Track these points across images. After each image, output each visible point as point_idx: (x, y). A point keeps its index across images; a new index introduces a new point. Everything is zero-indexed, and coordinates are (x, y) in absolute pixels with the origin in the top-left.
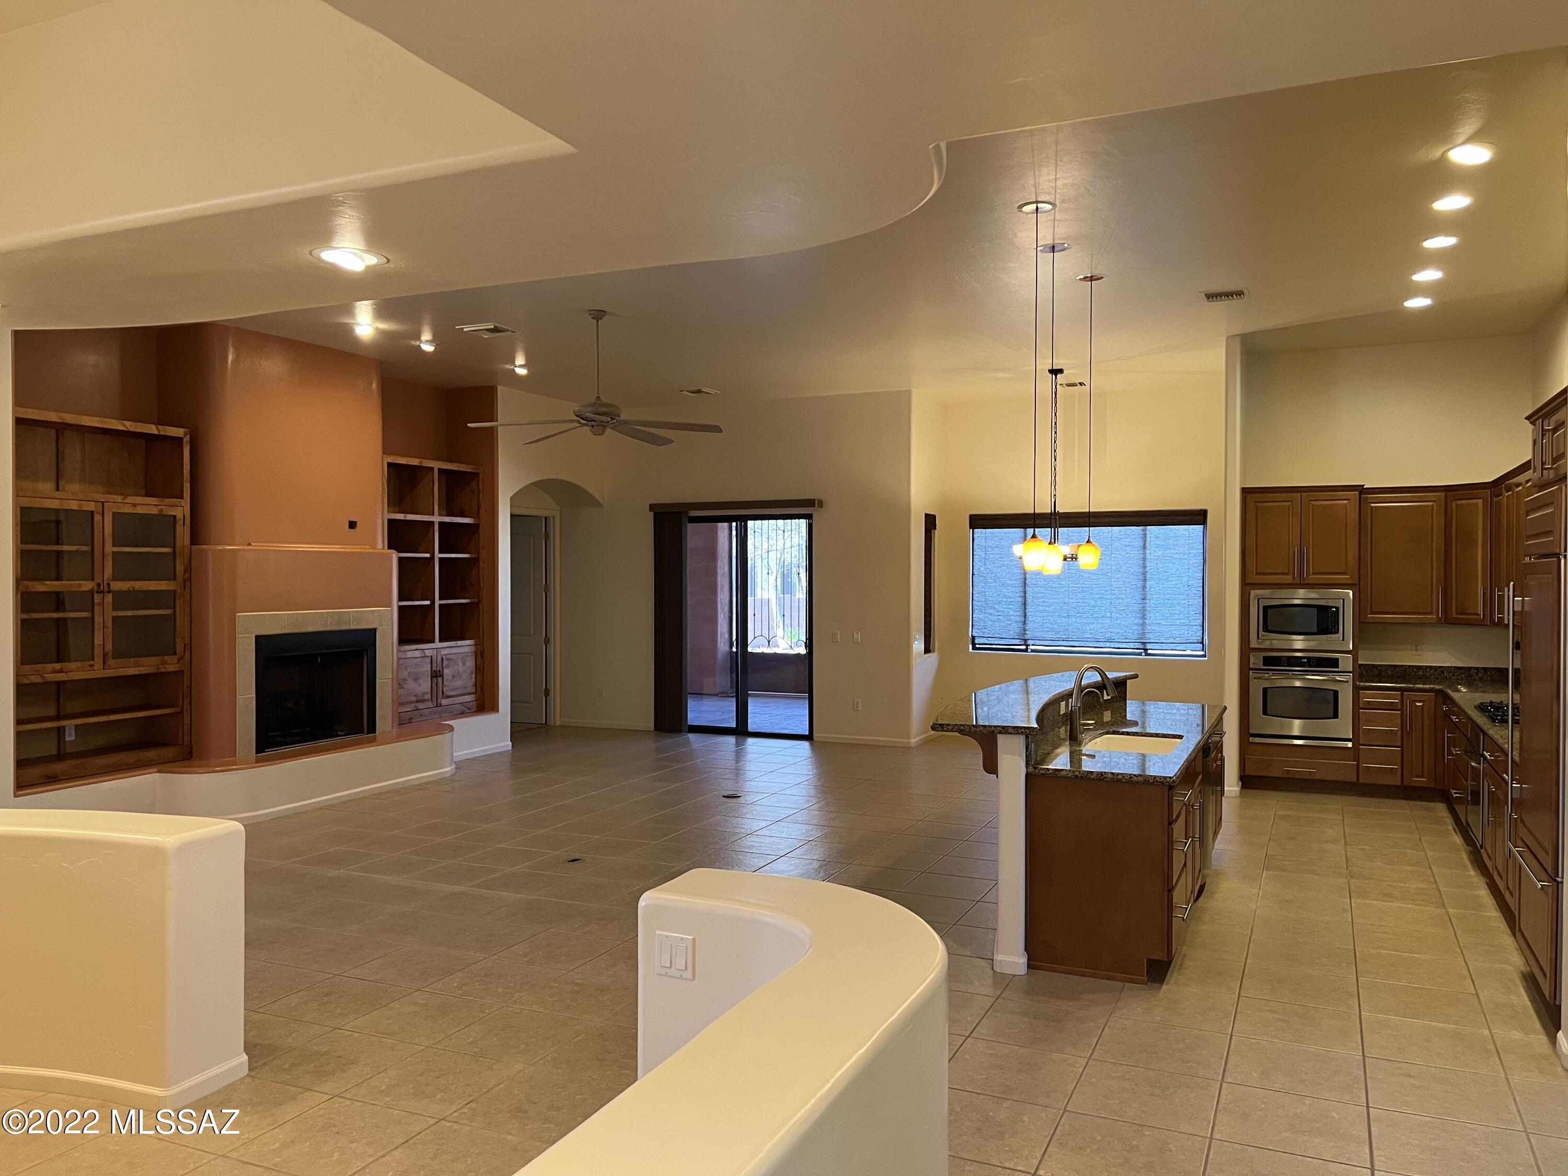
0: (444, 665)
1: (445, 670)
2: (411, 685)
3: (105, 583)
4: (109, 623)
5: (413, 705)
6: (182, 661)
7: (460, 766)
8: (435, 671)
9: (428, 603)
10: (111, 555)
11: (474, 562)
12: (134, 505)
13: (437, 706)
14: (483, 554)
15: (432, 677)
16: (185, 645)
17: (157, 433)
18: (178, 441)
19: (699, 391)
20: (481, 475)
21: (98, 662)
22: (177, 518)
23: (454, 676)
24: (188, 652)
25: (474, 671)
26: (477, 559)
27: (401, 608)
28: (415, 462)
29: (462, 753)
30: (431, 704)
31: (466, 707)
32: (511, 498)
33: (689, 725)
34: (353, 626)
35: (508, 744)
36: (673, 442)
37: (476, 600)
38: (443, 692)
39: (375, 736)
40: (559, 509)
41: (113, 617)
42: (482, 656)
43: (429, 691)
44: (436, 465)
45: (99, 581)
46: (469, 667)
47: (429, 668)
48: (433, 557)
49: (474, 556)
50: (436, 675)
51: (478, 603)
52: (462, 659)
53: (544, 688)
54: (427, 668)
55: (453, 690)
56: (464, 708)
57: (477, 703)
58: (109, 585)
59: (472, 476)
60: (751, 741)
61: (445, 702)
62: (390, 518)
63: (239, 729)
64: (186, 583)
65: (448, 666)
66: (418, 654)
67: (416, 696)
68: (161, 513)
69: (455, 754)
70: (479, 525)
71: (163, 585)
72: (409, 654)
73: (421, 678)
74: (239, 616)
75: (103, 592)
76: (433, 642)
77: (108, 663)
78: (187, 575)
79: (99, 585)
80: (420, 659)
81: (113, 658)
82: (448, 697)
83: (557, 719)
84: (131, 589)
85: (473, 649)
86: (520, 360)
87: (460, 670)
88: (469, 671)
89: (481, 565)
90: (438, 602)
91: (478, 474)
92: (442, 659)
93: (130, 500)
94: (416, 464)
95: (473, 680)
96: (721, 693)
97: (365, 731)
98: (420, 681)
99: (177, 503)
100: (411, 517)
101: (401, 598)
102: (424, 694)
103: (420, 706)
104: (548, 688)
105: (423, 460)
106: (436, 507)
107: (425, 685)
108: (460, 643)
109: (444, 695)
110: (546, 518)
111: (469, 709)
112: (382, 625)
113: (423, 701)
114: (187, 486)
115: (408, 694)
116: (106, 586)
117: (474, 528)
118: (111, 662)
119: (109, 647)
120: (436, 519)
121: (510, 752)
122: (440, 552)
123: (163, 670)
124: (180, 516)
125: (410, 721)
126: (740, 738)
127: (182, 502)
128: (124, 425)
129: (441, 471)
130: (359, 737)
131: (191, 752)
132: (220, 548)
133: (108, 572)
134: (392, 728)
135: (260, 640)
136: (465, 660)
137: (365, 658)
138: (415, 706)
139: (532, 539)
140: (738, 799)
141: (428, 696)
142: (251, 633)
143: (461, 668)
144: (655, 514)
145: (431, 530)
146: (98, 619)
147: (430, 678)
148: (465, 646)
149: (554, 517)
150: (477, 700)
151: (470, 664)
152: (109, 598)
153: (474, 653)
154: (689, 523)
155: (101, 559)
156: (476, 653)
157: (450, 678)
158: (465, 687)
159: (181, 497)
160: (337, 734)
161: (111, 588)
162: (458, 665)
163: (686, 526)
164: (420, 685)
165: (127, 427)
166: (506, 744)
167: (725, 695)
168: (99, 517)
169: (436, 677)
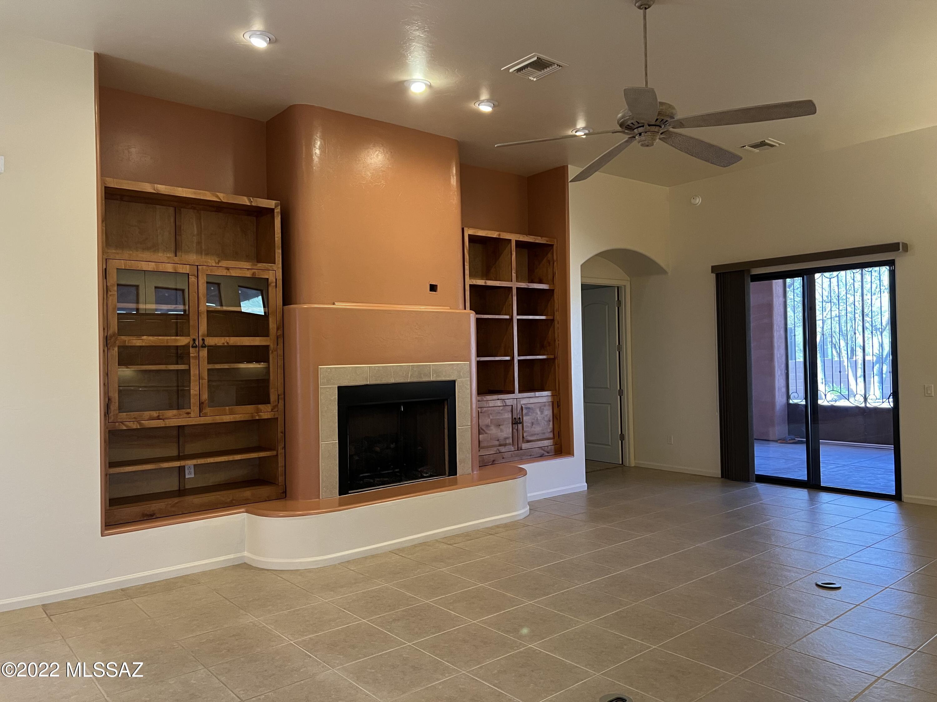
0: (524, 413)
1: (524, 418)
2: (493, 431)
3: (200, 339)
4: (205, 375)
5: (495, 449)
6: (276, 410)
7: (534, 506)
8: (515, 418)
9: (508, 358)
10: (206, 314)
11: (549, 323)
12: (228, 269)
13: (518, 450)
14: (558, 317)
15: (512, 424)
16: (278, 395)
17: (249, 204)
18: (271, 211)
19: (763, 144)
20: (555, 247)
21: (194, 410)
22: (270, 281)
23: (533, 424)
24: (281, 402)
25: (551, 418)
26: (553, 320)
27: (479, 363)
28: (495, 234)
29: (535, 494)
30: (513, 448)
31: (544, 450)
32: (581, 266)
33: (756, 475)
34: (433, 378)
35: (583, 486)
36: (741, 158)
37: (552, 357)
38: (523, 437)
39: (457, 477)
40: (629, 279)
41: (208, 370)
42: (558, 406)
43: (511, 436)
44: (514, 237)
45: (194, 337)
46: (547, 415)
47: (510, 416)
48: (511, 319)
49: (549, 318)
50: (517, 422)
51: (554, 359)
52: (540, 408)
53: (620, 433)
54: (508, 415)
55: (533, 435)
56: (543, 452)
57: (555, 448)
58: (203, 340)
59: (547, 248)
60: (825, 497)
61: (525, 446)
62: (472, 284)
63: (322, 473)
64: (279, 339)
65: (527, 414)
66: (499, 403)
67: (498, 440)
68: (254, 276)
69: (529, 495)
70: (553, 290)
71: (257, 341)
72: (491, 404)
73: (503, 425)
74: (321, 368)
75: (196, 347)
76: (514, 393)
77: (204, 411)
78: (280, 332)
79: (194, 340)
80: (501, 408)
81: (209, 407)
82: (528, 441)
83: (632, 461)
84: (226, 344)
85: (550, 399)
86: (581, 124)
87: (539, 418)
88: (546, 419)
89: (557, 325)
90: (516, 358)
91: (552, 245)
92: (522, 407)
93: (224, 263)
94: (494, 236)
95: (551, 426)
96: (779, 440)
97: (447, 473)
98: (501, 427)
99: (269, 267)
100: (490, 283)
101: (478, 356)
102: (506, 439)
103: (503, 449)
104: (623, 433)
105: (501, 233)
106: (514, 275)
107: (507, 431)
108: (538, 394)
109: (525, 440)
110: (618, 287)
111: (548, 453)
112: (460, 377)
113: (505, 445)
114: (278, 252)
115: (491, 439)
116: (201, 342)
117: (550, 293)
118: (207, 410)
119: (205, 396)
120: (515, 285)
121: (586, 491)
122: (518, 314)
123: (257, 418)
124: (272, 279)
125: (493, 462)
126: (814, 492)
127: (274, 267)
128: (217, 197)
129: (519, 244)
130: (441, 478)
131: (285, 492)
132: (305, 306)
133: (203, 327)
134: (473, 471)
135: (342, 390)
136: (543, 409)
137: (446, 407)
138: (498, 449)
139: (607, 307)
140: (837, 592)
141: (510, 441)
142: (334, 384)
143: (539, 416)
144: (717, 276)
145: (510, 296)
146: (194, 372)
147: (511, 425)
148: (544, 396)
149: (625, 286)
150: (555, 444)
151: (548, 412)
152: (204, 353)
153: (551, 403)
154: (751, 282)
155: (196, 317)
156: (553, 402)
157: (529, 425)
158: (544, 433)
159: (273, 261)
160: (422, 475)
161: (206, 343)
162: (537, 414)
163: (749, 285)
164: (502, 431)
165: (220, 199)
166: (582, 485)
167: (784, 442)
168: (193, 279)
169: (517, 423)
